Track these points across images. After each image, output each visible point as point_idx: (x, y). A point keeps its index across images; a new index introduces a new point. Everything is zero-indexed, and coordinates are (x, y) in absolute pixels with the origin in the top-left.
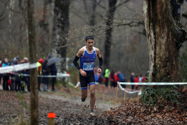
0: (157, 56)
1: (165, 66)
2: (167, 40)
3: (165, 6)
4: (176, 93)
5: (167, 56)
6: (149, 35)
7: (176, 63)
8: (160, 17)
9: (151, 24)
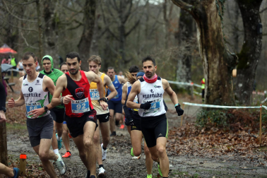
0: (210, 80)
1: (218, 89)
2: (219, 64)
3: (216, 33)
4: (224, 114)
5: (220, 79)
6: (203, 60)
7: (228, 85)
8: (212, 43)
9: (204, 50)
